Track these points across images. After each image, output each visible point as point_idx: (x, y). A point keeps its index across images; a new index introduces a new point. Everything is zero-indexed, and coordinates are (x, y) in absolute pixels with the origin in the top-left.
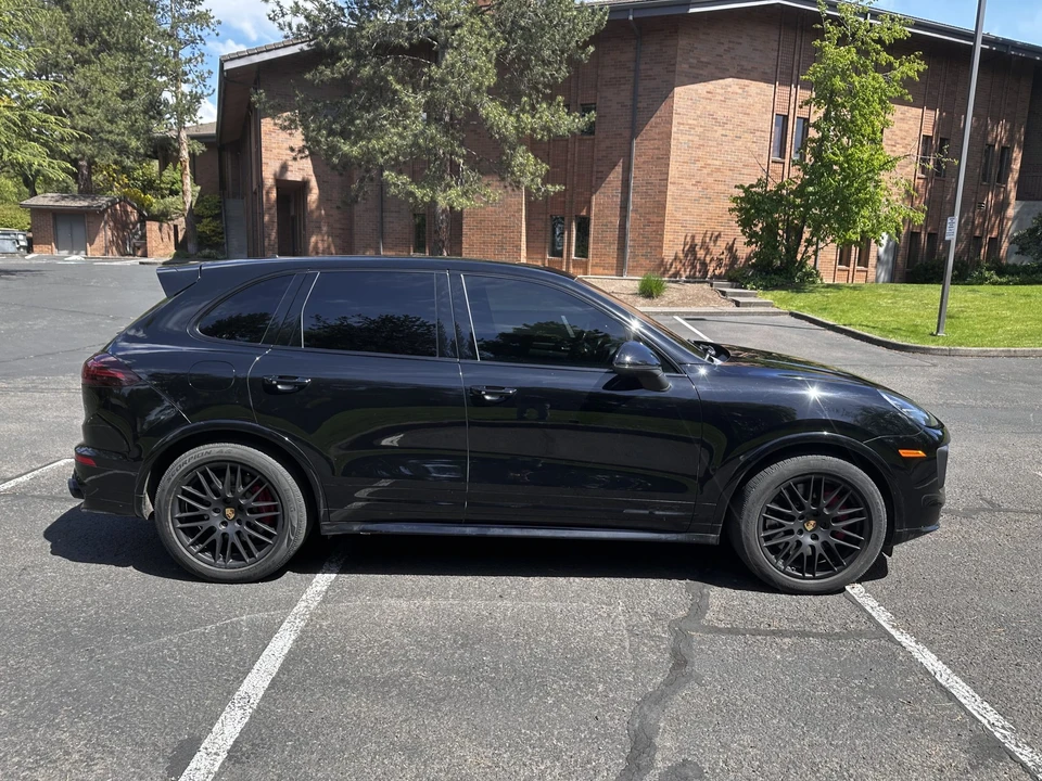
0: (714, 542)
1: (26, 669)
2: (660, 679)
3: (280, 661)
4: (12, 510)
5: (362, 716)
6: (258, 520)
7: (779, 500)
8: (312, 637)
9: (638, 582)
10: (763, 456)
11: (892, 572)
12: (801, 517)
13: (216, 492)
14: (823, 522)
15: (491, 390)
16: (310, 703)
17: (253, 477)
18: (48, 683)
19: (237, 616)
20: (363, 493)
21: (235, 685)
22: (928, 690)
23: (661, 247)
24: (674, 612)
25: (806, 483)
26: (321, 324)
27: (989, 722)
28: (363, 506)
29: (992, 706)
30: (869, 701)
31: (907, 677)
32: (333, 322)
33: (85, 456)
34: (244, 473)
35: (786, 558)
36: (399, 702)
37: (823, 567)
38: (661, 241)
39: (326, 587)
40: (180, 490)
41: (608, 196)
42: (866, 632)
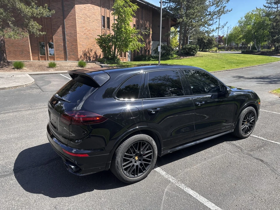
0: (233, 131)
7: (244, 118)
14: (248, 121)
35: (244, 131)
37: (249, 131)
39: (165, 172)
40: (124, 155)
41: (58, 37)
42: (267, 142)
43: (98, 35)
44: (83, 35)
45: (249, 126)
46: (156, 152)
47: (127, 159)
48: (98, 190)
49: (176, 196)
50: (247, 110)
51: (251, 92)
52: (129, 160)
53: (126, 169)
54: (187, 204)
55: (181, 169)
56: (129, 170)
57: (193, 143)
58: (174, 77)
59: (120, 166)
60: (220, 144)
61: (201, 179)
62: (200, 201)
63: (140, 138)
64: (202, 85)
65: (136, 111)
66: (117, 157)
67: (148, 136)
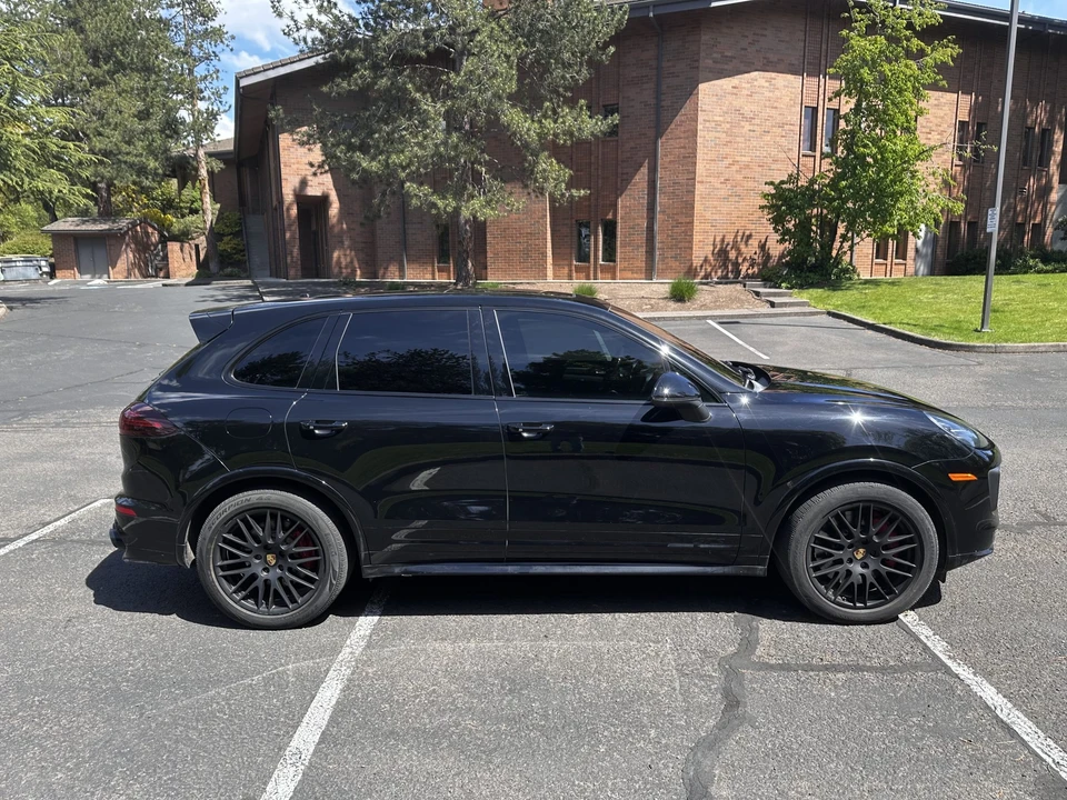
0: (761, 573)
1: (78, 728)
2: (712, 723)
3: (329, 713)
4: (52, 557)
5: (414, 769)
6: (300, 565)
7: (828, 528)
8: (359, 685)
9: (685, 616)
10: (809, 485)
11: (945, 596)
12: (851, 546)
13: (256, 538)
14: (873, 550)
15: (529, 426)
16: (361, 758)
17: (293, 523)
18: (101, 743)
19: (282, 665)
20: (401, 535)
21: (286, 740)
22: (989, 727)
23: (691, 248)
24: (724, 649)
25: (855, 511)
26: (350, 361)
27: (1054, 761)
28: (402, 548)
29: (1056, 742)
30: (929, 740)
31: (966, 713)
32: (362, 357)
33: (125, 506)
34: (283, 518)
35: (837, 587)
36: (450, 754)
37: (876, 596)
38: (691, 242)
41: (634, 199)
43: (767, 184)
44: (719, 186)
45: (876, 573)
57: (511, 569)
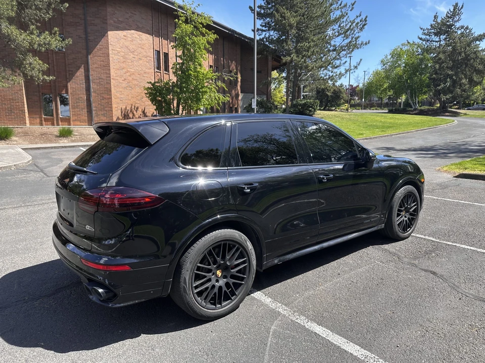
0: (382, 227)
14: (407, 211)
37: (409, 227)
39: (270, 299)
40: (196, 267)
41: (77, 84)
42: (440, 245)
43: (148, 82)
44: (122, 82)
45: (409, 218)
46: (254, 262)
47: (202, 275)
48: (149, 335)
49: (292, 336)
50: (403, 192)
51: (409, 162)
52: (205, 277)
53: (200, 294)
54: (311, 349)
55: (298, 293)
56: (205, 295)
57: (316, 247)
58: (281, 137)
59: (189, 287)
60: (363, 250)
61: (334, 306)
62: (335, 343)
63: (225, 235)
64: (327, 151)
65: (217, 189)
66: (183, 271)
67: (239, 232)
